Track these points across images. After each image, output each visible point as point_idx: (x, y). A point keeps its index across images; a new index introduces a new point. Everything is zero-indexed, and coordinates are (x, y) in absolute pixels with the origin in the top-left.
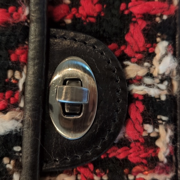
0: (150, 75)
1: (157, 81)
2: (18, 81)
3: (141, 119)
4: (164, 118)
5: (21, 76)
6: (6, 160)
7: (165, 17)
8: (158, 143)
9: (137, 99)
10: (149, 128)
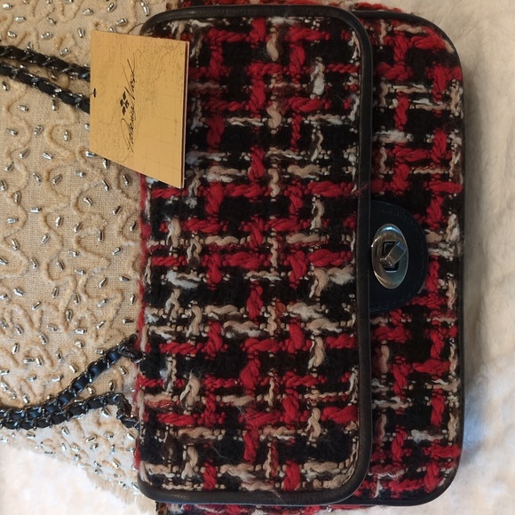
0: (443, 241)
1: (448, 245)
2: (349, 243)
3: (437, 276)
4: (451, 275)
5: (352, 240)
6: (344, 305)
7: (455, 195)
8: (448, 294)
9: (434, 259)
10: (442, 282)
